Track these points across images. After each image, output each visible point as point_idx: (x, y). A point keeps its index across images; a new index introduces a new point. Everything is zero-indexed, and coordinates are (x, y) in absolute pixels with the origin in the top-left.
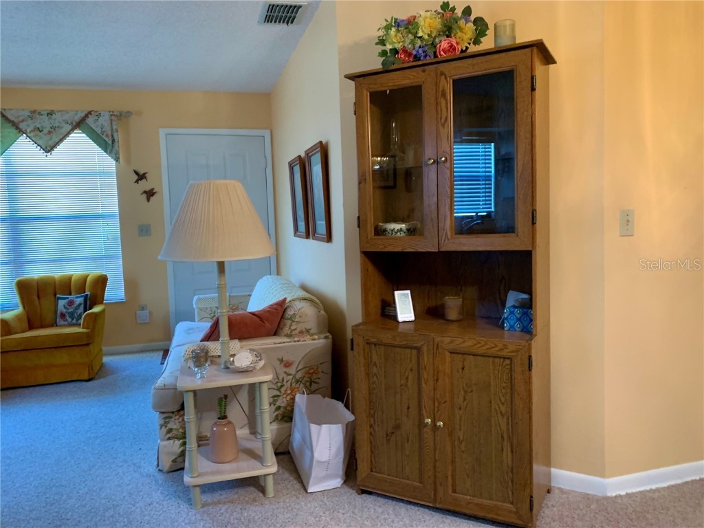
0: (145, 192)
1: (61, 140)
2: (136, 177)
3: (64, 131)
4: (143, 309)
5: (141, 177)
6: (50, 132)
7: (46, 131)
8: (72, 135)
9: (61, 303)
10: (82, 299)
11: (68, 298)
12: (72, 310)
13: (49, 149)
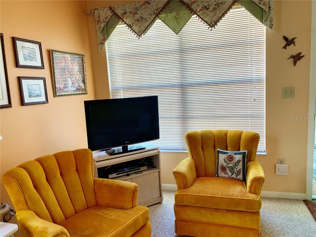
0: (292, 57)
1: (223, 15)
2: (284, 43)
3: (226, 6)
4: (282, 163)
5: (289, 42)
6: (215, 9)
7: (211, 8)
8: (231, 11)
9: (222, 157)
10: (241, 156)
11: (227, 153)
12: (232, 165)
13: (212, 24)
